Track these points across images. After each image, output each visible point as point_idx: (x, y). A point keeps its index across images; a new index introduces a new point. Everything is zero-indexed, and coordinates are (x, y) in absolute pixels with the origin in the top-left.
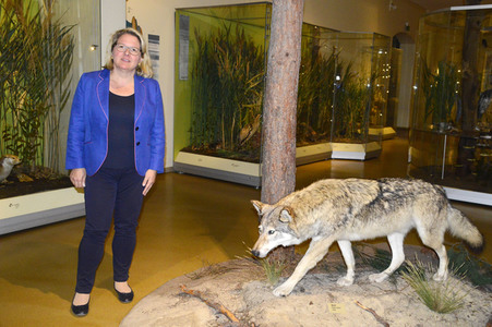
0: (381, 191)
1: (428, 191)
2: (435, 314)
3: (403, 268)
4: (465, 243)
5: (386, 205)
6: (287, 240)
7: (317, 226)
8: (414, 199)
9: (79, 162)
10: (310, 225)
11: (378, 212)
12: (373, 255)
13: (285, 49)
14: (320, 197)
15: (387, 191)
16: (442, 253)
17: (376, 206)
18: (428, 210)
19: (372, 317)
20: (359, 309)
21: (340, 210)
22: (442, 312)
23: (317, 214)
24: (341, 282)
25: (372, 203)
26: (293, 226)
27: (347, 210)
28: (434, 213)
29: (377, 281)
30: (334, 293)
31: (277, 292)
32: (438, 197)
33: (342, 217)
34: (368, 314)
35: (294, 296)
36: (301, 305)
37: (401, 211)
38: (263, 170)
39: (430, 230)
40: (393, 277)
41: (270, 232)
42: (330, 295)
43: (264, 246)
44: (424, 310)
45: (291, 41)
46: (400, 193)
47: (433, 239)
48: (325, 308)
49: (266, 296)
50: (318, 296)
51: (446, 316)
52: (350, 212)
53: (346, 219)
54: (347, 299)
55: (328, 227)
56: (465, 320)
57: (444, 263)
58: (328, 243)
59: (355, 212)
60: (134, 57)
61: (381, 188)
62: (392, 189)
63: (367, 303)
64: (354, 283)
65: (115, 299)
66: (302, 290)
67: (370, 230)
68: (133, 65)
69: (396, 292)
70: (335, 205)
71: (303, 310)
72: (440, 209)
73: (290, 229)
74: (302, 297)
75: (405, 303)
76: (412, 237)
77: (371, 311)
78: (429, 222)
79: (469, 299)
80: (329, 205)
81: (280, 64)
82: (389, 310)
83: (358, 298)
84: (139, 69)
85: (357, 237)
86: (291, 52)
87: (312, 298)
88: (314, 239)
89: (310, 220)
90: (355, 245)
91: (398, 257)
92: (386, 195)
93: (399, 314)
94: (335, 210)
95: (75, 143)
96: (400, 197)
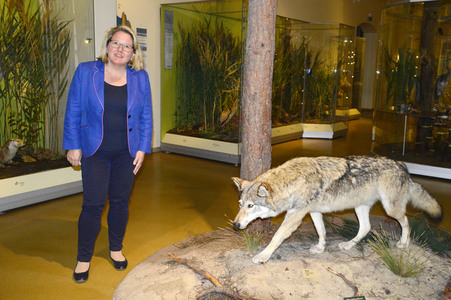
0: (349, 168)
1: (392, 167)
2: (399, 278)
3: (369, 237)
4: (425, 214)
5: (354, 180)
6: (264, 212)
7: (291, 200)
8: (379, 174)
9: (76, 143)
10: (285, 199)
11: (347, 186)
12: (342, 225)
13: (261, 40)
14: (294, 174)
15: (355, 167)
16: (404, 223)
17: (345, 181)
18: (392, 185)
19: (342, 281)
20: (330, 274)
21: (312, 185)
22: (405, 276)
23: (291, 189)
24: (313, 250)
25: (341, 179)
26: (270, 200)
27: (318, 185)
28: (397, 187)
29: (346, 248)
30: (307, 260)
31: (256, 260)
32: (400, 173)
33: (314, 192)
34: (339, 279)
35: (271, 263)
36: (278, 271)
37: (367, 186)
38: (242, 150)
39: (394, 203)
40: (360, 245)
41: (249, 206)
42: (304, 262)
43: (245, 218)
44: (388, 274)
45: (266, 32)
46: (366, 169)
47: (395, 210)
48: (299, 273)
49: (247, 263)
50: (293, 263)
51: (408, 280)
52: (321, 187)
53: (318, 193)
54: (319, 264)
55: (302, 201)
56: (426, 283)
57: (406, 232)
58: (301, 214)
59: (326, 187)
61: (349, 165)
62: (359, 166)
63: (337, 268)
64: (325, 250)
65: (111, 267)
66: (279, 258)
67: (339, 203)
68: (125, 60)
69: (363, 258)
70: (307, 181)
71: (280, 275)
72: (403, 183)
73: (267, 203)
74: (278, 264)
75: (372, 268)
76: (377, 209)
77: (340, 275)
78: (392, 196)
79: (429, 264)
80: (302, 181)
81: (256, 53)
82: (357, 275)
83: (329, 264)
85: (327, 209)
86: (266, 43)
87: (288, 264)
88: (289, 212)
89: (286, 194)
90: (325, 216)
91: (364, 227)
92: (353, 171)
93: (366, 278)
94: (308, 185)
95: (72, 127)
96: (366, 173)
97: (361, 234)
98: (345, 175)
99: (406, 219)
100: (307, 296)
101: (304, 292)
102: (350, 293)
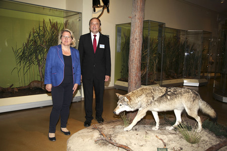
0: (167, 91)
1: (189, 92)
2: (189, 144)
3: (180, 126)
5: (169, 97)
7: (139, 104)
8: (182, 95)
9: (50, 81)
10: (136, 103)
11: (165, 100)
13: (135, 37)
14: (141, 93)
15: (169, 92)
17: (164, 97)
18: (188, 101)
20: (157, 138)
22: (193, 143)
23: (139, 99)
24: (154, 128)
25: (162, 96)
26: (129, 103)
27: (151, 98)
28: (191, 102)
30: (148, 132)
31: (125, 129)
32: (193, 95)
33: (149, 101)
34: (161, 141)
35: (132, 131)
36: (133, 135)
37: (176, 100)
40: (175, 129)
41: (120, 105)
42: (146, 132)
44: (185, 142)
45: (138, 34)
48: (142, 137)
49: (121, 131)
50: (141, 132)
51: (194, 145)
52: (153, 99)
53: (151, 102)
54: (153, 134)
55: (144, 105)
56: (202, 147)
59: (155, 99)
60: (69, 40)
61: (167, 90)
62: (172, 91)
63: (161, 136)
66: (136, 130)
68: (69, 43)
69: (175, 134)
70: (146, 96)
71: (133, 136)
72: (194, 100)
74: (135, 132)
75: (178, 138)
77: (161, 139)
78: (189, 105)
79: (206, 138)
80: (144, 96)
82: (170, 140)
83: (157, 135)
84: (71, 44)
85: (158, 110)
86: (138, 38)
87: (138, 133)
89: (137, 101)
92: (169, 93)
93: (174, 142)
95: (48, 74)
96: (175, 94)
97: (177, 124)
98: (164, 95)
99: (199, 118)
100: (142, 146)
101: (142, 144)
102: (162, 146)
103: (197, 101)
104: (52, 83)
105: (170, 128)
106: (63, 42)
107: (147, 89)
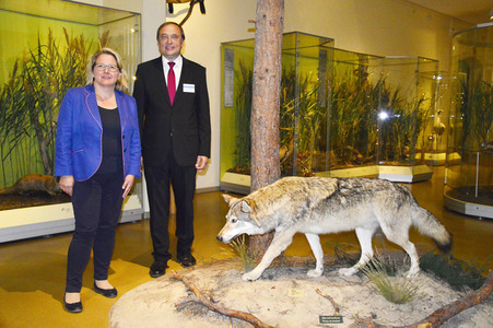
0: (339, 188)
1: (388, 188)
2: (391, 304)
3: (370, 265)
5: (343, 200)
6: (248, 228)
7: (276, 217)
8: (372, 195)
9: (68, 169)
10: (270, 216)
11: (335, 207)
13: (265, 65)
14: (280, 191)
15: (344, 187)
17: (333, 200)
18: (387, 207)
19: (329, 303)
20: (318, 296)
21: (298, 203)
22: (399, 303)
23: (276, 206)
24: (311, 273)
25: (329, 198)
26: (253, 216)
27: (304, 204)
28: (393, 210)
29: (346, 274)
30: (298, 282)
32: (397, 195)
33: (300, 210)
34: (326, 301)
35: (260, 281)
36: (263, 289)
37: (359, 206)
39: (391, 226)
40: (360, 273)
41: (233, 221)
42: (294, 283)
43: (228, 233)
44: (380, 301)
45: (270, 58)
46: (358, 190)
48: (285, 292)
49: (236, 280)
50: (282, 284)
51: (401, 307)
52: (308, 206)
53: (304, 212)
54: (309, 286)
55: (288, 219)
56: (420, 311)
59: (312, 205)
61: (338, 184)
62: (350, 186)
63: (327, 291)
66: (271, 278)
69: (360, 284)
70: (293, 199)
71: (264, 292)
72: (400, 206)
73: (250, 220)
74: (268, 282)
75: (366, 294)
77: (328, 297)
78: (389, 218)
79: (429, 291)
80: (286, 198)
81: (261, 78)
82: (348, 299)
83: (320, 287)
85: (321, 231)
86: (270, 68)
87: (276, 284)
89: (270, 212)
92: (343, 191)
93: (356, 302)
94: (293, 203)
95: (64, 153)
96: (358, 193)
97: (363, 260)
98: (334, 195)
99: (412, 246)
100: (285, 313)
101: (284, 309)
102: (331, 312)
103: (406, 207)
104: (74, 174)
105: (348, 272)
106: (99, 78)
107: (293, 183)
